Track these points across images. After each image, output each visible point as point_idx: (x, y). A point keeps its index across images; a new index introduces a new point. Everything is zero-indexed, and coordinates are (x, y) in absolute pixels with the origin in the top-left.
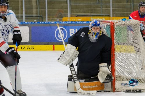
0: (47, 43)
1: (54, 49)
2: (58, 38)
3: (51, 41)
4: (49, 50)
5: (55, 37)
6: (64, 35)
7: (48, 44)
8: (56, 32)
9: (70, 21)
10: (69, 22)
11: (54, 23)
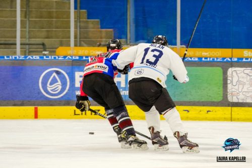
0: (20, 103)
1: (36, 116)
2: (48, 92)
3: (29, 97)
4: (25, 117)
5: (39, 89)
6: (62, 85)
7: (22, 105)
8: (43, 79)
9: (75, 56)
10: (74, 58)
11: (38, 58)
